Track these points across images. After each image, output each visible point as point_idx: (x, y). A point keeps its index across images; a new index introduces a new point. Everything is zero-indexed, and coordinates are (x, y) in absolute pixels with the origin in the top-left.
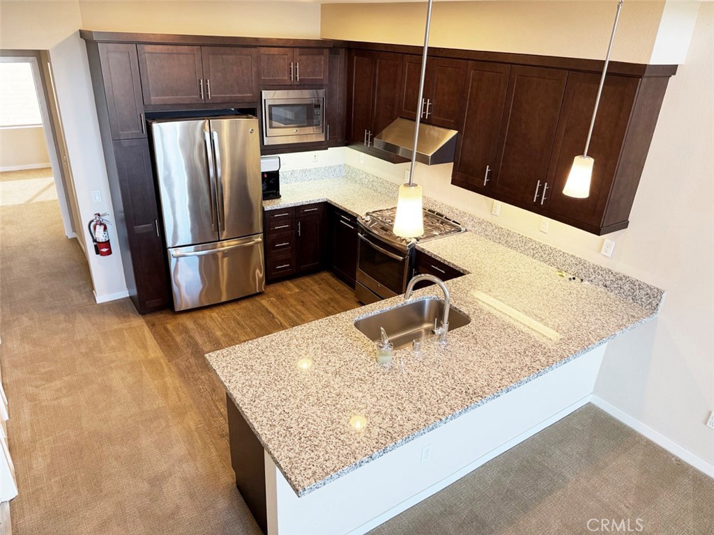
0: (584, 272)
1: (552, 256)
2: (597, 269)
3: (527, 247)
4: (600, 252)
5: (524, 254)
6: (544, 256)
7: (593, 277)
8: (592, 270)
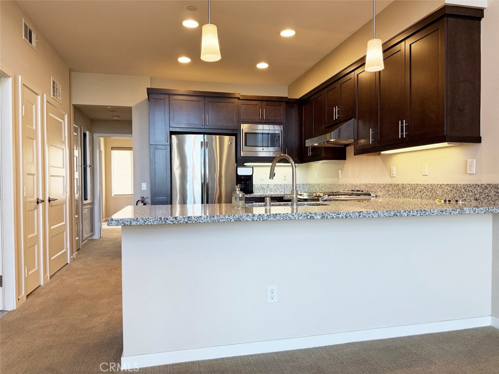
0: (458, 194)
1: (433, 191)
2: (467, 188)
3: (416, 192)
4: (466, 173)
5: (415, 198)
6: (428, 194)
7: (466, 195)
8: (463, 190)
